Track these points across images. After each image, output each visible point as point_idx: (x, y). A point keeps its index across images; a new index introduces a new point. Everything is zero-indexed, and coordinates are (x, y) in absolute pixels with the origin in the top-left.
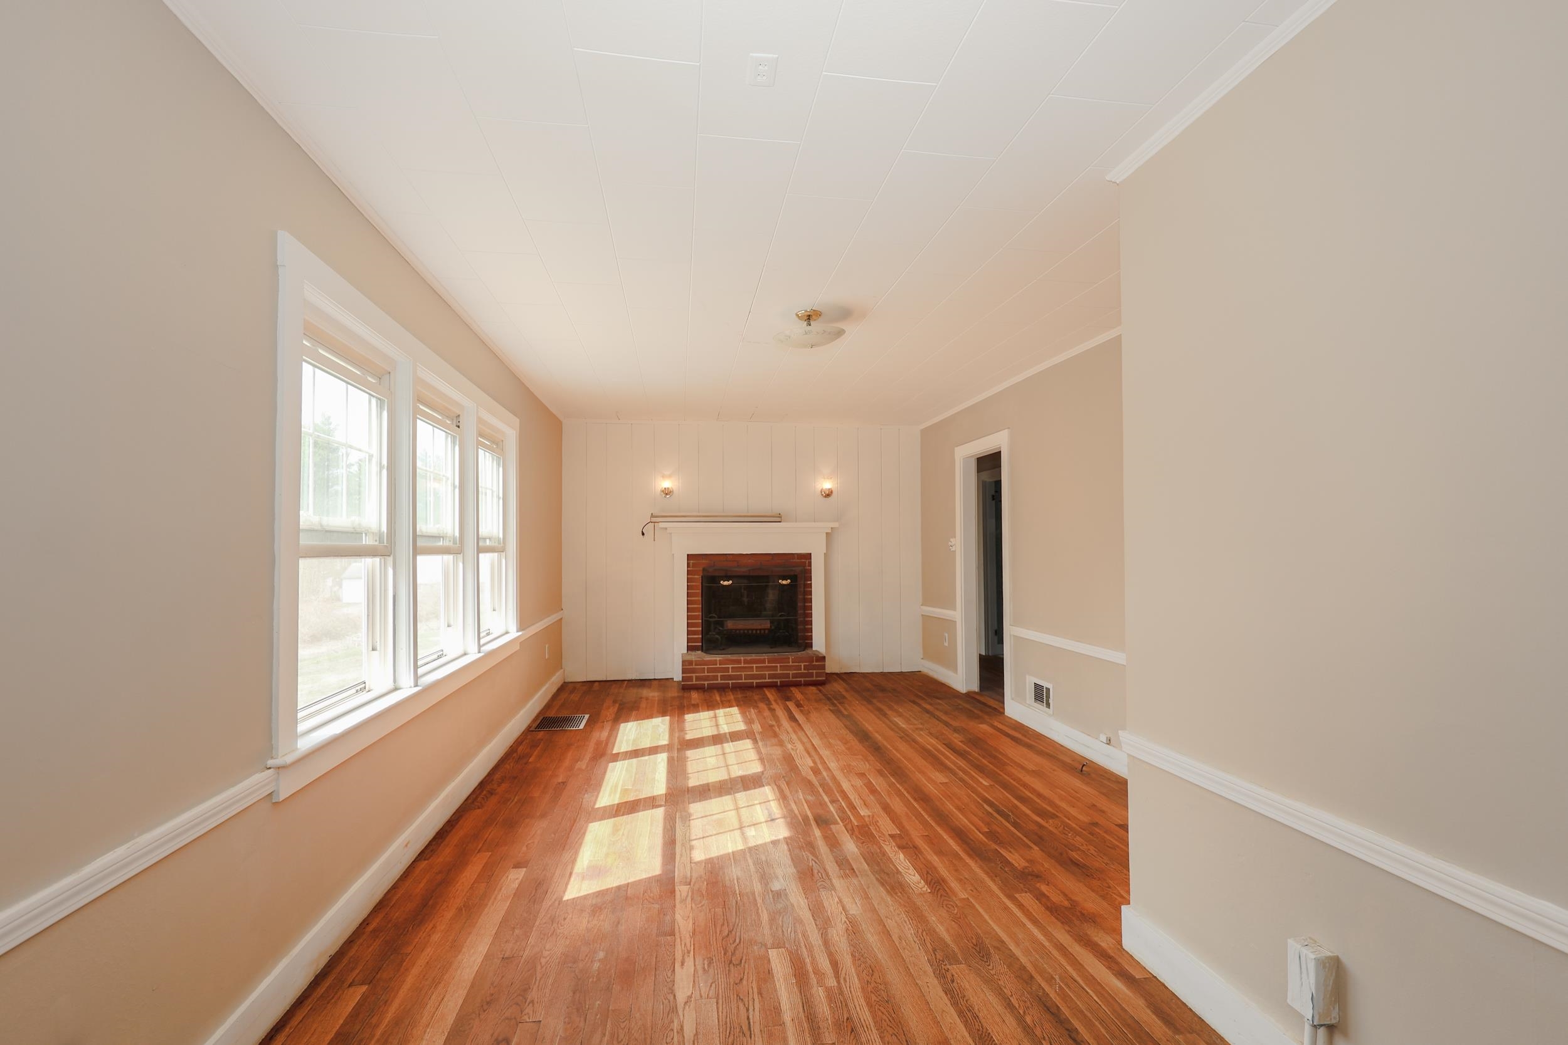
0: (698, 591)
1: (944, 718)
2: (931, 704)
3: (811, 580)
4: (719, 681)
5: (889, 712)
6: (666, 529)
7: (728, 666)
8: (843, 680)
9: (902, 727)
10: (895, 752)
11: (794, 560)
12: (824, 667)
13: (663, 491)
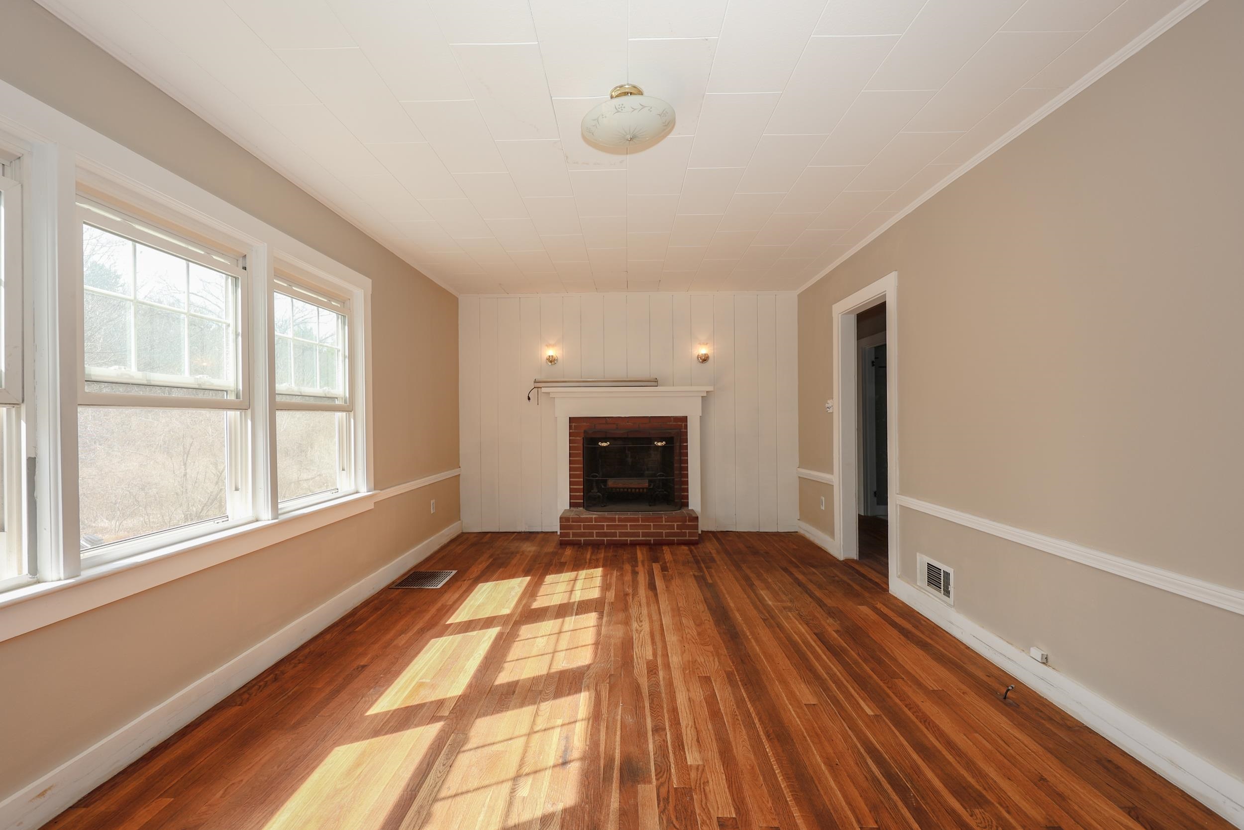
0: (580, 452)
1: (818, 593)
2: (804, 574)
3: (687, 443)
4: (595, 538)
5: (757, 583)
6: (548, 393)
7: (603, 524)
8: (718, 539)
9: (768, 605)
10: (754, 644)
11: (671, 423)
12: (696, 527)
13: (548, 359)
